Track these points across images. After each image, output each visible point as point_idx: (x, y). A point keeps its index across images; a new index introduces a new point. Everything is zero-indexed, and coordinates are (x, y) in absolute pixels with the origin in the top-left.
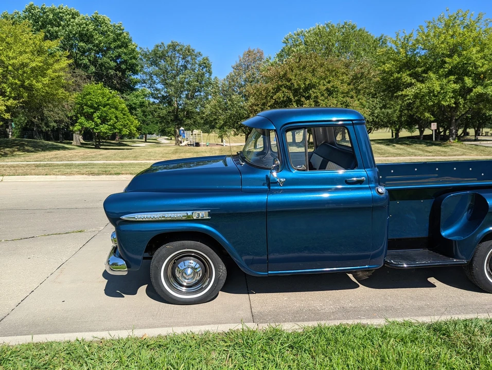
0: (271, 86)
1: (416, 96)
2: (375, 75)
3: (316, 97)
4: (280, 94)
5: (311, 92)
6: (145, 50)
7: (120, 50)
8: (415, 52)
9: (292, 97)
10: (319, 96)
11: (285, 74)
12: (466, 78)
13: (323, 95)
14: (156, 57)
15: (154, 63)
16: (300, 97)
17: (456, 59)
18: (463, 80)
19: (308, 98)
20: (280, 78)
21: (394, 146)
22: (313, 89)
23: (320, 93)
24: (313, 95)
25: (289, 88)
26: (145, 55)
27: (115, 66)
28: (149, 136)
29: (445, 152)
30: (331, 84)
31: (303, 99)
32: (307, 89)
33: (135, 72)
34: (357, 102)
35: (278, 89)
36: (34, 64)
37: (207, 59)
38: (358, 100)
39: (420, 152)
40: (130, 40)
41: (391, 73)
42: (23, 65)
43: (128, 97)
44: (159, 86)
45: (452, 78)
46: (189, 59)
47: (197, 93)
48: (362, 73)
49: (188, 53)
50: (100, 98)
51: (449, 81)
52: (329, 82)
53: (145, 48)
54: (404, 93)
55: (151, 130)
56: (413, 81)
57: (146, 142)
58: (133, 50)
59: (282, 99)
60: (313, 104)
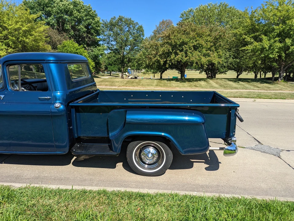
1: (253, 51)
2: (229, 37)
3: (187, 50)
6: (105, 21)
8: (259, 22)
9: (171, 50)
11: (169, 36)
12: (287, 39)
13: (191, 49)
14: (111, 26)
15: (111, 30)
16: (177, 50)
18: (285, 40)
19: (181, 51)
21: (239, 83)
22: (185, 45)
23: (189, 48)
24: (185, 49)
25: (171, 44)
26: (105, 24)
27: (86, 31)
28: (113, 73)
29: (269, 88)
30: (198, 42)
31: (178, 51)
32: (181, 45)
33: (98, 34)
34: (216, 54)
36: (24, 29)
37: (141, 27)
38: (217, 53)
39: (252, 87)
40: (96, 15)
41: (241, 35)
42: (19, 29)
43: (94, 49)
44: (114, 43)
45: (277, 39)
46: (131, 27)
47: (136, 47)
48: (220, 36)
49: (129, 23)
50: (72, 49)
51: (275, 41)
52: (196, 41)
54: (245, 48)
55: (114, 69)
56: (252, 41)
57: (110, 75)
58: (98, 22)
59: (166, 51)
60: (184, 54)
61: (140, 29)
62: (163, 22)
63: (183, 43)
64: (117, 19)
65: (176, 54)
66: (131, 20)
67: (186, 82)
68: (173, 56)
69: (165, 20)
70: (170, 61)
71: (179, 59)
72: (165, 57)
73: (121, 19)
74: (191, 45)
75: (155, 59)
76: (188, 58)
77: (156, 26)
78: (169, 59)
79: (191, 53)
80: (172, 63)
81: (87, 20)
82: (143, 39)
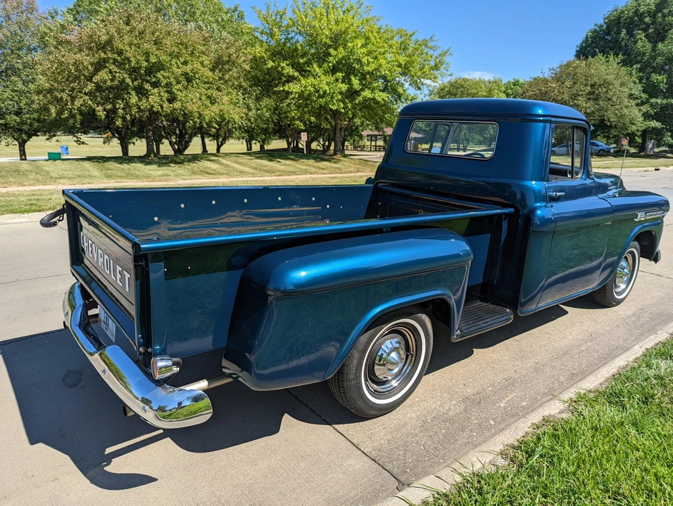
0: (87, 59)
3: (170, 85)
4: (103, 75)
5: (158, 75)
10: (174, 83)
11: (109, 42)
12: (353, 78)
13: (178, 82)
16: (142, 82)
17: (342, 52)
18: (350, 79)
19: (155, 85)
20: (102, 48)
22: (162, 72)
23: (175, 78)
24: (164, 82)
31: (147, 86)
32: (151, 70)
35: (99, 66)
45: (340, 75)
51: (337, 80)
52: (185, 63)
54: (286, 88)
59: (109, 83)
63: (160, 66)
72: (107, 100)
75: (78, 103)
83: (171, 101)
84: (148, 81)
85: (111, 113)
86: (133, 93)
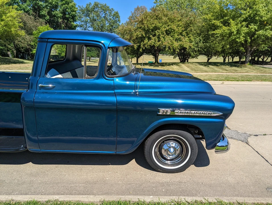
1: (222, 35)
2: (199, 22)
3: (159, 35)
5: (156, 32)
6: (81, 7)
7: (64, 6)
8: (227, 8)
9: (144, 35)
13: (163, 34)
14: (87, 12)
15: (87, 15)
19: (154, 35)
21: (209, 66)
23: (162, 32)
24: (157, 34)
25: (144, 29)
26: (82, 10)
27: (62, 16)
28: (92, 58)
29: (236, 70)
31: (151, 36)
33: (74, 20)
34: (187, 39)
35: (137, 30)
37: (117, 13)
38: (189, 37)
39: (221, 70)
41: (210, 20)
44: (91, 29)
45: (244, 23)
46: (108, 13)
48: (191, 21)
49: (105, 9)
51: (242, 26)
52: (168, 26)
53: (82, 6)
54: (215, 32)
55: (92, 55)
56: (221, 25)
57: (90, 61)
59: (139, 36)
60: (157, 39)
61: (117, 15)
62: (138, 9)
63: (156, 28)
64: (93, 5)
65: (149, 39)
66: (107, 6)
67: (160, 66)
68: (146, 41)
69: (140, 7)
70: (143, 45)
71: (151, 44)
72: (139, 42)
73: (96, 5)
74: (164, 29)
76: (160, 42)
77: (131, 12)
78: (142, 44)
79: (164, 38)
80: (146, 48)
81: (62, 5)
82: (119, 25)
83: (159, 41)
84: (152, 34)
85: (139, 47)
86: (146, 39)
